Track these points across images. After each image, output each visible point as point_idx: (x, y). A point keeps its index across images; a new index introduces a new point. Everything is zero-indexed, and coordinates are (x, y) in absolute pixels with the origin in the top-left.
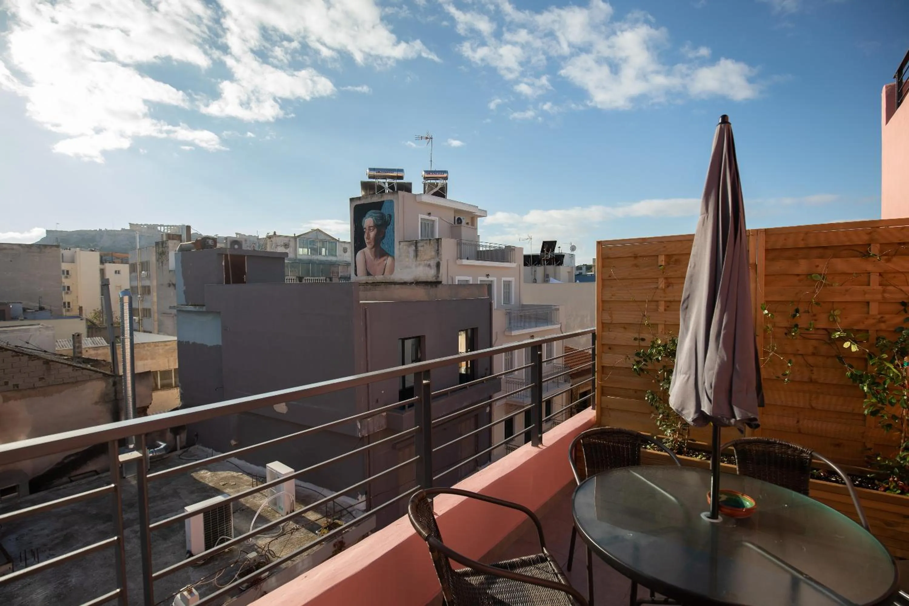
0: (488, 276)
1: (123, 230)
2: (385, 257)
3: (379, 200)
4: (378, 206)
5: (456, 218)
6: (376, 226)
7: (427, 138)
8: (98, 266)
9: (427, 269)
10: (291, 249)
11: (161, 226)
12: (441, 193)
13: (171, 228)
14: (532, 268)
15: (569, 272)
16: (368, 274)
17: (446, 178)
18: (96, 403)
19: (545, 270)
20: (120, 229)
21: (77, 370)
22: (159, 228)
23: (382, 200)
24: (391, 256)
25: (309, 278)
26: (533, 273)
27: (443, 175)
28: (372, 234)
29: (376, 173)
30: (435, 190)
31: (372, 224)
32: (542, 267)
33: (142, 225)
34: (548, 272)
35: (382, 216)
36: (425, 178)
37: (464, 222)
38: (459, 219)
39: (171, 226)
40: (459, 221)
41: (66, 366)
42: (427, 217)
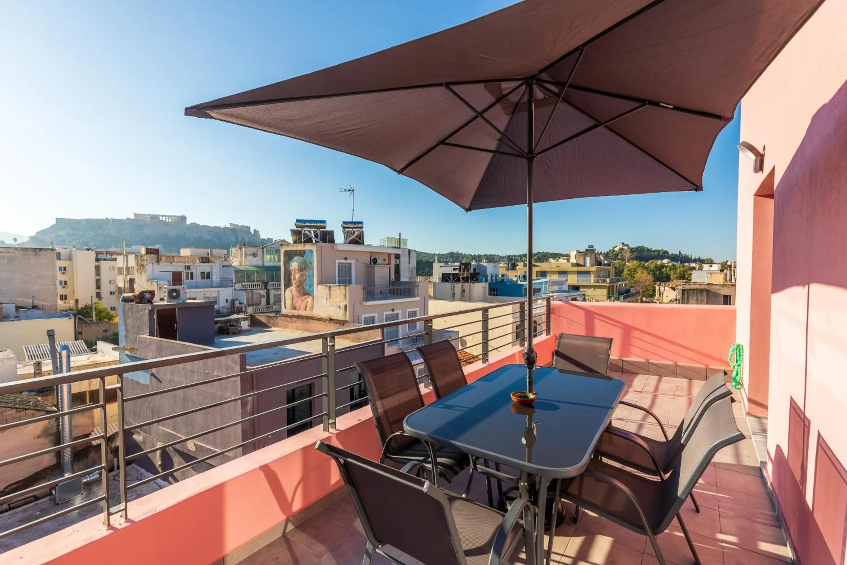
0: (393, 310)
1: (128, 219)
2: (307, 296)
3: (303, 249)
4: (301, 253)
5: (372, 258)
6: (300, 270)
7: (349, 190)
8: (93, 263)
9: (338, 309)
10: (259, 257)
11: (163, 216)
12: (358, 240)
13: (171, 218)
14: (452, 284)
15: (484, 287)
16: (295, 308)
17: (362, 228)
18: (39, 437)
19: (462, 286)
20: (125, 218)
21: (20, 411)
22: (161, 218)
23: (305, 249)
24: (311, 295)
25: (273, 283)
26: (453, 288)
27: (359, 224)
28: (297, 276)
29: (302, 223)
30: (352, 237)
31: (297, 268)
32: (460, 284)
33: (145, 215)
34: (464, 288)
35: (304, 262)
36: (344, 228)
37: (379, 261)
38: (375, 259)
39: (172, 216)
40: (375, 261)
41: (10, 409)
42: (344, 261)
